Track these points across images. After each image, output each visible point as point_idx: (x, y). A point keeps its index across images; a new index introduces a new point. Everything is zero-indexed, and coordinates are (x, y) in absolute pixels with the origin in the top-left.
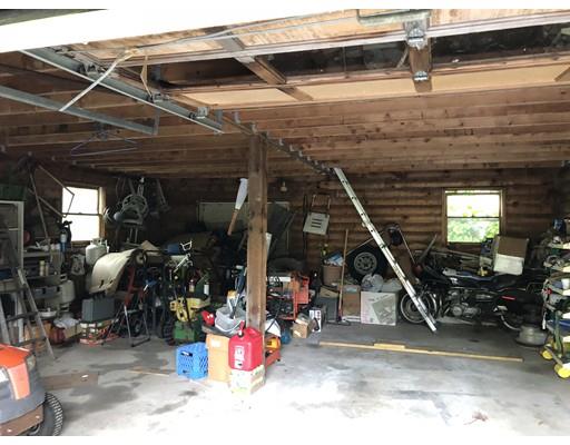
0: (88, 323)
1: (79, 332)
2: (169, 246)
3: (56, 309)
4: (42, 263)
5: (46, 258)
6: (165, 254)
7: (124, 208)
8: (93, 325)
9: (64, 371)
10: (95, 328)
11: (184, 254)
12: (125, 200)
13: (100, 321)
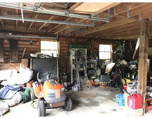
0: (101, 81)
1: (99, 83)
2: (130, 62)
3: (95, 76)
4: (92, 64)
5: (93, 63)
6: (129, 64)
7: (118, 50)
8: (102, 82)
9: (89, 93)
10: (103, 83)
11: (134, 64)
12: (118, 48)
13: (105, 81)
